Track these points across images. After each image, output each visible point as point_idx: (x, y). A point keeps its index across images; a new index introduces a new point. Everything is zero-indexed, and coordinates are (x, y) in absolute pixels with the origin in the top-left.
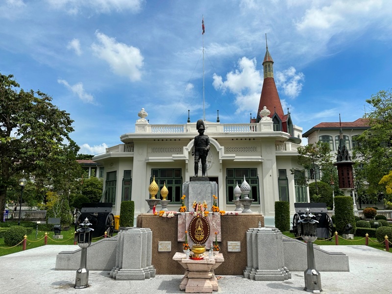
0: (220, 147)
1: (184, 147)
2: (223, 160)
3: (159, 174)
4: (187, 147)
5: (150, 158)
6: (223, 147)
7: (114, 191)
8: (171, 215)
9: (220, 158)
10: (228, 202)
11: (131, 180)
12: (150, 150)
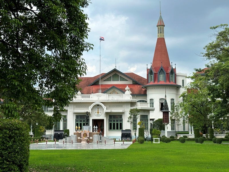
0: (105, 107)
1: (89, 107)
2: (106, 112)
3: (79, 117)
4: (90, 107)
5: (75, 111)
6: (106, 107)
7: (59, 125)
8: (80, 132)
9: (104, 112)
10: (109, 130)
11: (67, 120)
12: (75, 107)
